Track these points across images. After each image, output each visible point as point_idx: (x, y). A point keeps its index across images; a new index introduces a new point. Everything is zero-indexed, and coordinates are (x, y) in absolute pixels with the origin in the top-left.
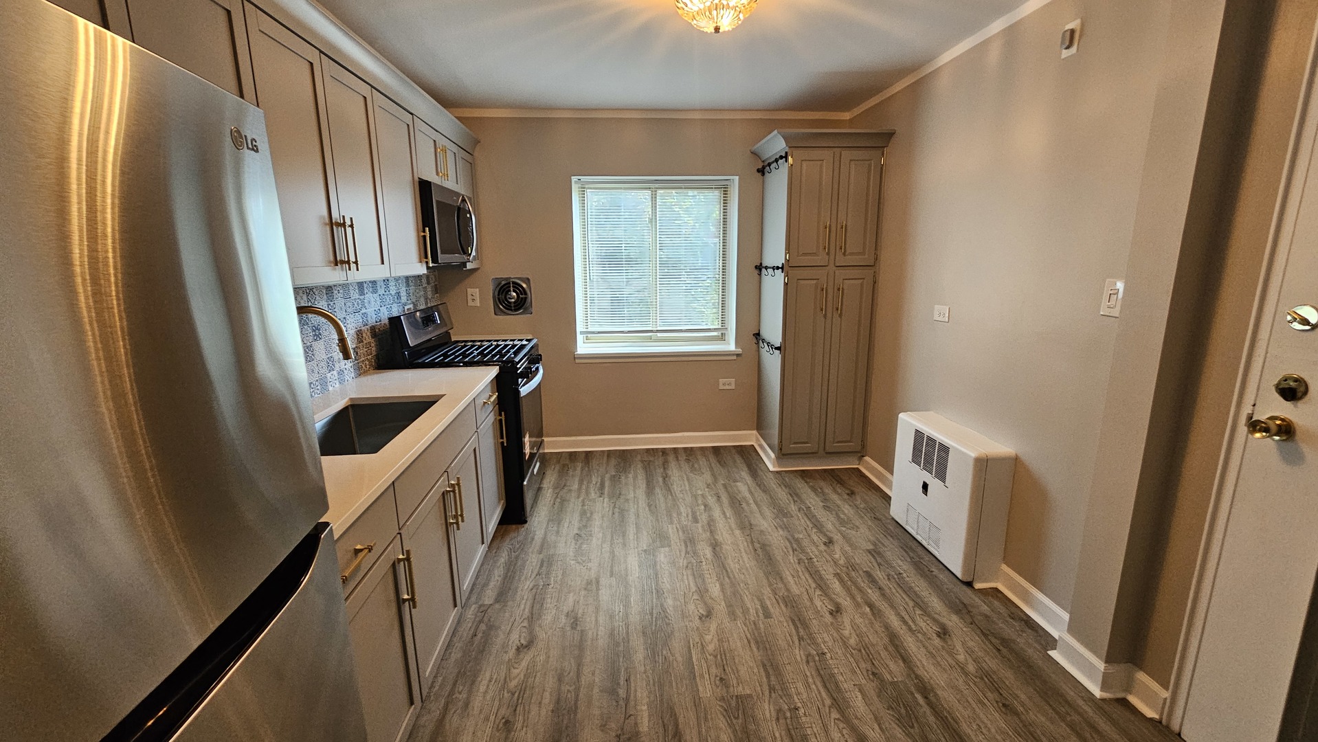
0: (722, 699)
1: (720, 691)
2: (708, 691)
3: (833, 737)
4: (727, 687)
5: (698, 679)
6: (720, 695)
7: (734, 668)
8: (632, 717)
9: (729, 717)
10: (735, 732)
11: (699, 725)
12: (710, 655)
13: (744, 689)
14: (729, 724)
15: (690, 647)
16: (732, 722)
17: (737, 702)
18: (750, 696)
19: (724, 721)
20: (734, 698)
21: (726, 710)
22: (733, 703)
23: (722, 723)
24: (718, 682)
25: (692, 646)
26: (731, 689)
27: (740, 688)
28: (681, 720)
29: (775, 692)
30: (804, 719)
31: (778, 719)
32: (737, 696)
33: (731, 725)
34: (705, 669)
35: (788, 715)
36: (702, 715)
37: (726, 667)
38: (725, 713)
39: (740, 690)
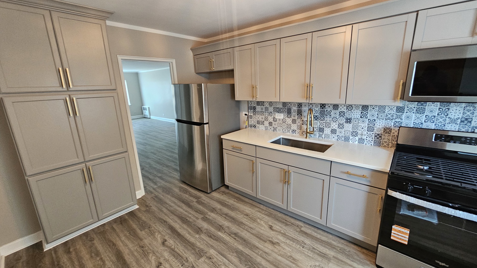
0: (206, 253)
1: (208, 255)
2: (212, 252)
3: (168, 265)
4: (207, 257)
5: (218, 253)
6: (208, 253)
7: (210, 265)
8: (224, 233)
9: (201, 249)
10: (197, 247)
11: (207, 242)
12: (221, 264)
13: (202, 260)
14: (200, 248)
15: (230, 262)
16: (199, 249)
17: (201, 255)
18: (199, 259)
19: (201, 248)
20: (203, 255)
21: (203, 250)
22: (202, 254)
23: (202, 247)
24: (211, 257)
25: (230, 263)
26: (205, 258)
27: (203, 260)
28: (212, 240)
29: (191, 266)
30: (178, 264)
31: (187, 258)
32: (202, 256)
33: (199, 248)
34: (218, 258)
35: (184, 262)
36: (208, 245)
37: (212, 264)
38: (203, 249)
39: (203, 259)
